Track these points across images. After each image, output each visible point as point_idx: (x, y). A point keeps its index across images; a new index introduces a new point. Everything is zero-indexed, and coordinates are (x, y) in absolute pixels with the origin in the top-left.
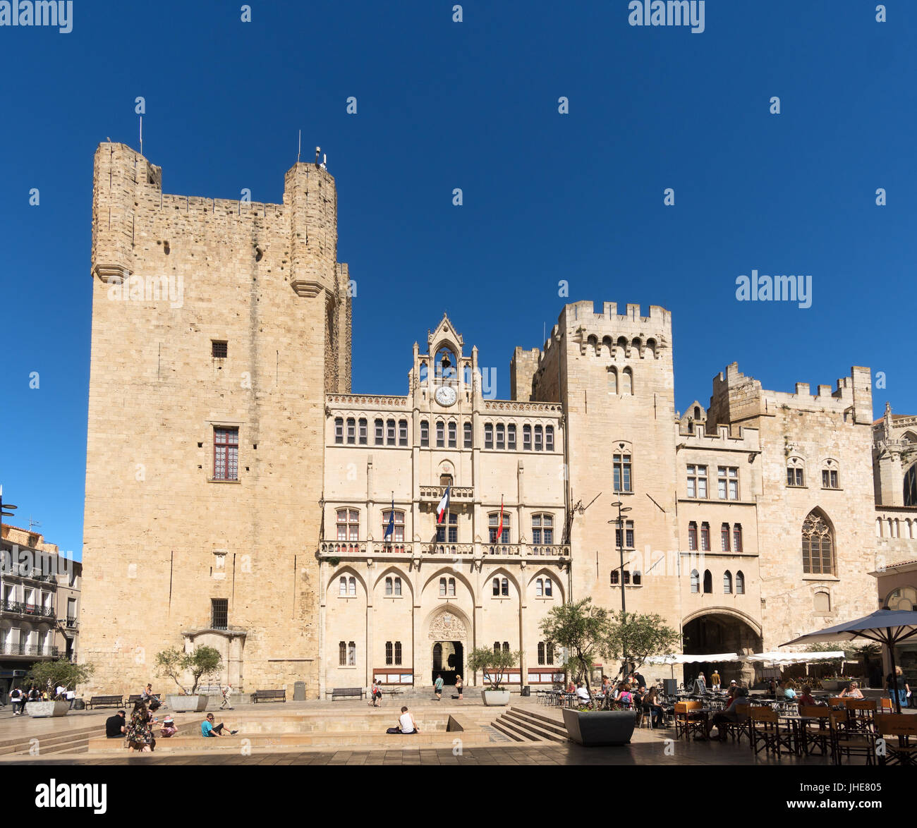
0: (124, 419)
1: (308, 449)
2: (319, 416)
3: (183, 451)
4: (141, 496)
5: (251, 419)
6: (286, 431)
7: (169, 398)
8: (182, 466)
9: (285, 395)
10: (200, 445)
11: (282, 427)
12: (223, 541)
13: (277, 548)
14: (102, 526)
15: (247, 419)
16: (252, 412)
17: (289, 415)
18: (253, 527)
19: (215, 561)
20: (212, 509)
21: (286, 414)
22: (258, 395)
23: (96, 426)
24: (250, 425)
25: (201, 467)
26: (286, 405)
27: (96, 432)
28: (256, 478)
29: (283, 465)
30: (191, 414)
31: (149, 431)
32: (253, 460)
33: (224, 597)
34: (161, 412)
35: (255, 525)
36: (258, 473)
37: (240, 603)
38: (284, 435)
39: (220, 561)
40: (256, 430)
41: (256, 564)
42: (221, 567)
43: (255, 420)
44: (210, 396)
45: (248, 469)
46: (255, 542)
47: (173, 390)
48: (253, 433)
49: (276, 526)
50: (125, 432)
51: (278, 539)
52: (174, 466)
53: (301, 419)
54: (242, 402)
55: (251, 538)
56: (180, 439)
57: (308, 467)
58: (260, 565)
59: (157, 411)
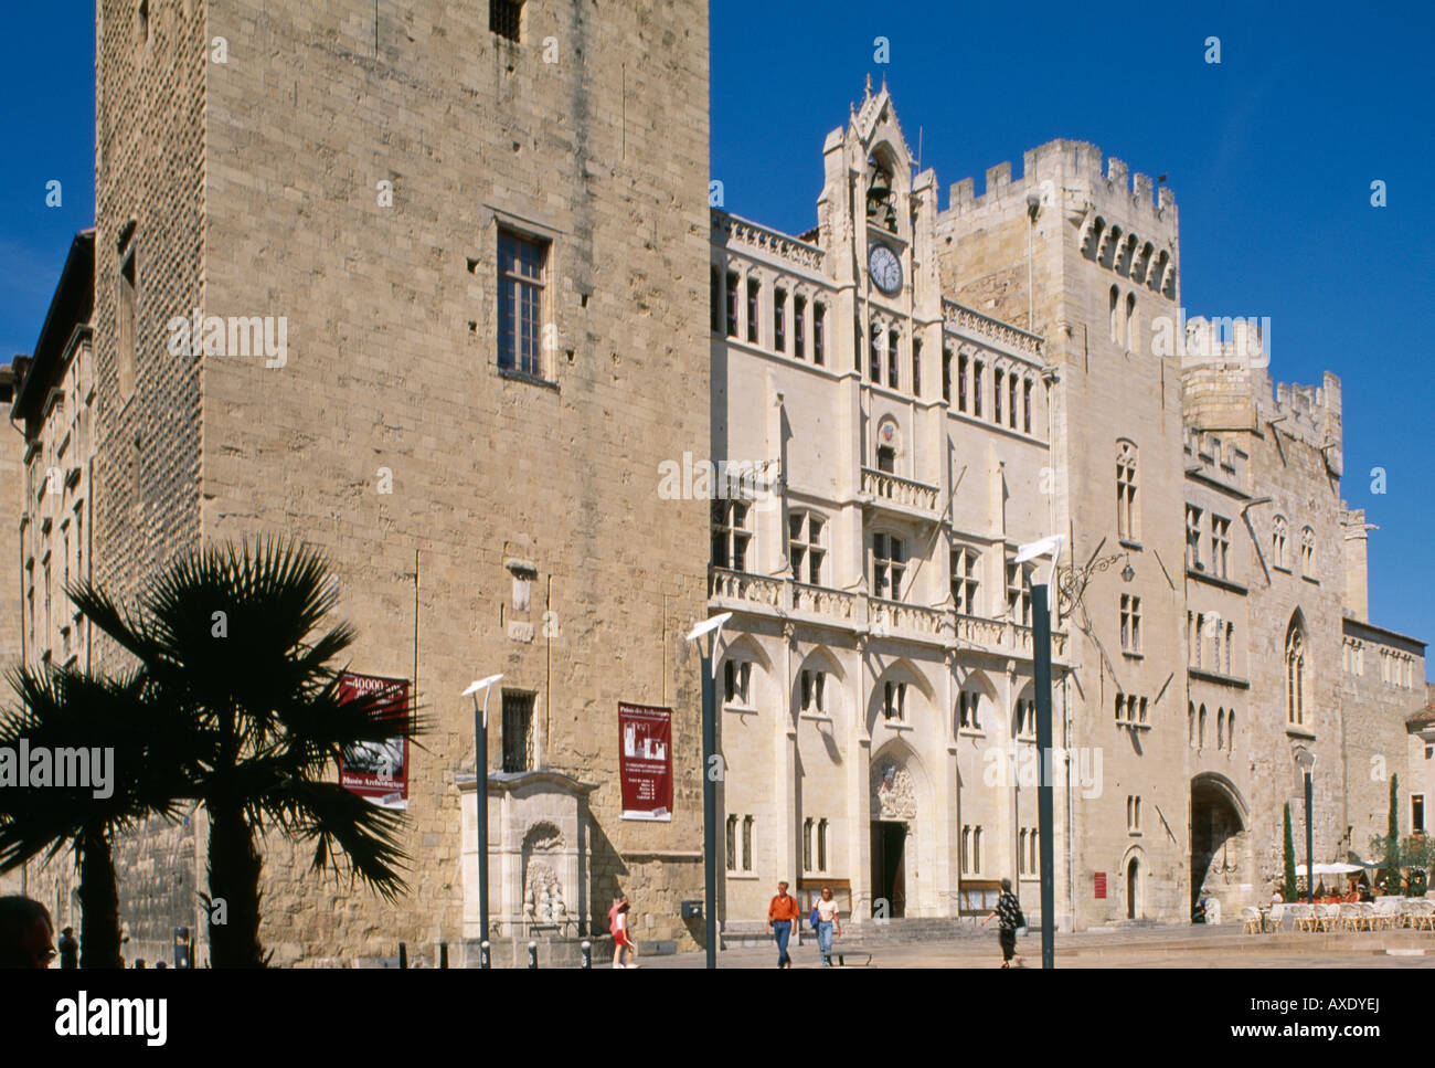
0: (296, 144)
1: (682, 333)
2: (700, 255)
3: (436, 275)
4: (343, 381)
5: (577, 229)
6: (642, 277)
7: (402, 114)
8: (434, 314)
9: (642, 187)
10: (472, 266)
11: (636, 265)
12: (525, 539)
13: (633, 572)
14: (251, 450)
15: (569, 228)
16: (578, 209)
17: (647, 236)
18: (583, 510)
19: (510, 588)
20: (501, 447)
21: (643, 233)
22: (591, 168)
23: (226, 144)
24: (575, 241)
25: (473, 326)
26: (643, 209)
27: (229, 164)
28: (589, 384)
29: (638, 362)
30: (453, 175)
31: (356, 197)
32: (581, 336)
33: (527, 687)
34: (384, 150)
35: (589, 506)
36: (592, 373)
37: (562, 705)
38: (639, 285)
39: (520, 590)
40: (587, 257)
41: (590, 607)
42: (522, 608)
43: (585, 233)
44: (491, 137)
45: (570, 355)
46: (589, 553)
47: (412, 95)
48: (580, 264)
49: (630, 518)
50: (300, 184)
51: (633, 551)
52: (418, 311)
53: (669, 254)
54: (557, 177)
55: (581, 540)
56: (429, 239)
57: (684, 377)
58: (602, 611)
59: (377, 147)
